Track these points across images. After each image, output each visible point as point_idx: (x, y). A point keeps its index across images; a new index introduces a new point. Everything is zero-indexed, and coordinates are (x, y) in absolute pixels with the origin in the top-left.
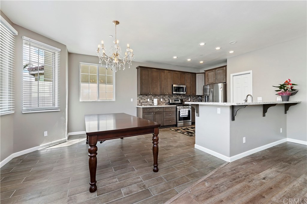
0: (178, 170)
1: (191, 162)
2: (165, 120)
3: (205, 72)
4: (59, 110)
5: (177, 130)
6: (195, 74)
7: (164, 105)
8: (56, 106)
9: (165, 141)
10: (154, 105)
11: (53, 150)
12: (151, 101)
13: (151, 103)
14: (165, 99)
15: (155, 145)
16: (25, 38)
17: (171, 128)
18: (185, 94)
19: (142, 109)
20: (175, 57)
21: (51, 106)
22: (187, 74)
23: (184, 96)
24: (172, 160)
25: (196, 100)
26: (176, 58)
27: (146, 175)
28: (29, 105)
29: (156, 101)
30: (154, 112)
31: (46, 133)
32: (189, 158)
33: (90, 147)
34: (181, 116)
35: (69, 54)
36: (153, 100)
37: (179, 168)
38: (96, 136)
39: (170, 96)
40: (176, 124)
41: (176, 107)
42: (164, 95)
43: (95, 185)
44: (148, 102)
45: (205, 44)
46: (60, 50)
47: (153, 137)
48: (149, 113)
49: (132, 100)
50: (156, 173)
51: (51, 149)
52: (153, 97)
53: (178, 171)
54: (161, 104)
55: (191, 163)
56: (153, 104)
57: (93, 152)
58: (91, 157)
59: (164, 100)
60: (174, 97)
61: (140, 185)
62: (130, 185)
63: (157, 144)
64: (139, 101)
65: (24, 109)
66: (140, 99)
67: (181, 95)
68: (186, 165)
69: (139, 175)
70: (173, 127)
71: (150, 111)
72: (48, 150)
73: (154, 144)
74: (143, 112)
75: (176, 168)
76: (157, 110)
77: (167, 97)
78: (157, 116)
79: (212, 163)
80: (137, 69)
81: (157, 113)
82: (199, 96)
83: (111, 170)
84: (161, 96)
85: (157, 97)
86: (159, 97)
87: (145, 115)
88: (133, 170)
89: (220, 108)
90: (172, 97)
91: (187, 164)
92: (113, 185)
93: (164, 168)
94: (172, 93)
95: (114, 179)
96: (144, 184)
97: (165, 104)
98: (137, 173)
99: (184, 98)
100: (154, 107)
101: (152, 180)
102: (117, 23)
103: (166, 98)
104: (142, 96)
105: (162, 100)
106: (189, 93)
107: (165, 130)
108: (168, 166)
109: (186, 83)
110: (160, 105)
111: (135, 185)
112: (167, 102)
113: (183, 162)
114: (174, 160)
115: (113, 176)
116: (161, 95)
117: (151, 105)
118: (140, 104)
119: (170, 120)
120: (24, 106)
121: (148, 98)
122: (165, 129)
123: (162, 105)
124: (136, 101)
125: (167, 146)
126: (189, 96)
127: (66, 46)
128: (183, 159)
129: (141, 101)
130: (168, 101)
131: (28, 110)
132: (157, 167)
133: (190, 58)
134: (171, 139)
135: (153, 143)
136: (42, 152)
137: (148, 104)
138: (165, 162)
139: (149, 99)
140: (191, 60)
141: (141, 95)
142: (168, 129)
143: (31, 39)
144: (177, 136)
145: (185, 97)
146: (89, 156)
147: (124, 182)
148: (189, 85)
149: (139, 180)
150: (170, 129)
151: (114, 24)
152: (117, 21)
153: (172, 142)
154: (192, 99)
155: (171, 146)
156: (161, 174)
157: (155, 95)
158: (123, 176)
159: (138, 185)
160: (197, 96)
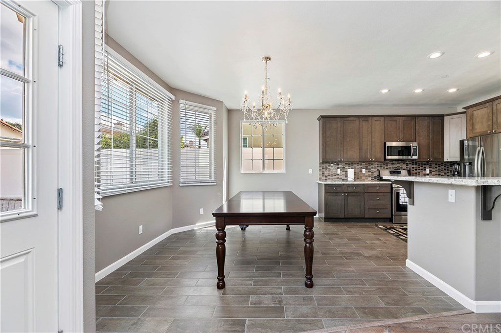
0: (347, 294)
1: (379, 288)
2: (366, 207)
3: (465, 110)
4: (215, 184)
5: (388, 229)
6: (441, 117)
7: (369, 181)
8: (213, 179)
9: (353, 243)
10: (349, 180)
11: (209, 231)
12: (344, 173)
13: (343, 177)
14: (372, 170)
15: (308, 245)
16: (181, 101)
17: (377, 223)
18: (415, 160)
19: (323, 186)
20: (385, 91)
21: (207, 178)
22: (420, 118)
23: (413, 164)
24: (346, 277)
25: (446, 171)
26: (387, 92)
27: (291, 287)
28: (185, 177)
29: (351, 173)
30: (346, 193)
31: (202, 211)
32: (380, 281)
33: (217, 232)
34: (401, 203)
35: (229, 111)
36: (347, 172)
37: (351, 292)
38: (224, 218)
39: (381, 163)
40: (390, 217)
41: (391, 185)
42: (370, 163)
43: (223, 280)
44: (338, 175)
45: (443, 54)
46: (215, 109)
47: (305, 231)
48: (336, 193)
49: (310, 171)
50: (308, 289)
51: (207, 230)
52: (346, 167)
53: (346, 296)
54: (363, 178)
55: (378, 291)
56: (346, 178)
57: (221, 237)
58: (219, 244)
59: (369, 172)
60: (390, 166)
61: (277, 298)
62: (264, 294)
63: (311, 243)
64: (321, 173)
65: (181, 181)
66: (324, 170)
67: (407, 162)
68: (367, 291)
69: (282, 285)
70: (385, 222)
71: (338, 190)
72: (204, 231)
73: (307, 243)
74: (326, 192)
75: (345, 291)
76: (350, 190)
77: (374, 166)
78: (352, 200)
79: (426, 302)
80: (319, 120)
81: (350, 194)
82: (452, 163)
83: (251, 269)
84: (364, 165)
85: (355, 166)
86: (359, 167)
87: (329, 197)
88: (279, 276)
89: (454, 191)
90: (387, 165)
91: (371, 289)
92: (244, 287)
93: (326, 285)
94: (385, 159)
95: (249, 280)
96: (282, 299)
97: (371, 178)
98: (282, 281)
99: (413, 168)
100: (348, 183)
101: (295, 297)
102: (268, 59)
103: (372, 168)
104: (327, 165)
105: (364, 171)
106: (424, 157)
107: (366, 225)
108: (334, 285)
109: (417, 138)
110: (361, 181)
111: (270, 296)
112: (374, 175)
113: (364, 284)
114: (350, 277)
115: (250, 277)
116: (364, 162)
117: (343, 180)
118: (324, 178)
119: (379, 209)
120: (181, 177)
121: (338, 168)
122: (368, 224)
123: (364, 180)
124: (318, 173)
125: (351, 252)
126: (427, 163)
127: (222, 102)
128: (366, 281)
129: (326, 173)
130: (377, 173)
131: (185, 182)
132: (311, 279)
133: (419, 88)
134: (368, 242)
135: (305, 240)
136: (198, 233)
137: (338, 178)
138: (333, 277)
139: (339, 170)
140: (423, 90)
141: (326, 163)
142: (373, 224)
143: (187, 102)
144: (382, 239)
145: (417, 166)
146: (217, 242)
147: (259, 288)
148: (424, 141)
149: (280, 291)
150: (376, 225)
151: (264, 61)
152: (268, 58)
153: (366, 247)
154: (435, 169)
155: (359, 254)
156: (315, 293)
157: (350, 164)
158: (262, 281)
159: (273, 297)
160: (446, 162)
